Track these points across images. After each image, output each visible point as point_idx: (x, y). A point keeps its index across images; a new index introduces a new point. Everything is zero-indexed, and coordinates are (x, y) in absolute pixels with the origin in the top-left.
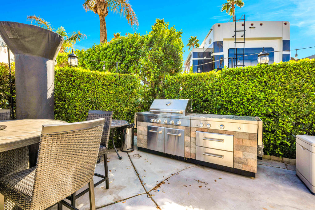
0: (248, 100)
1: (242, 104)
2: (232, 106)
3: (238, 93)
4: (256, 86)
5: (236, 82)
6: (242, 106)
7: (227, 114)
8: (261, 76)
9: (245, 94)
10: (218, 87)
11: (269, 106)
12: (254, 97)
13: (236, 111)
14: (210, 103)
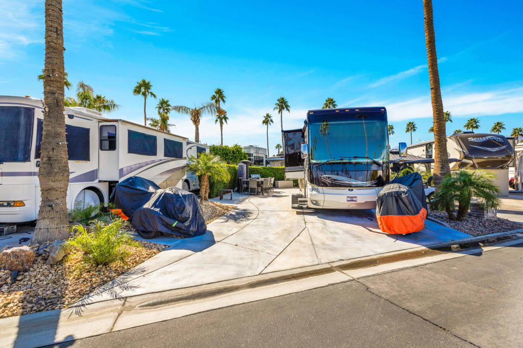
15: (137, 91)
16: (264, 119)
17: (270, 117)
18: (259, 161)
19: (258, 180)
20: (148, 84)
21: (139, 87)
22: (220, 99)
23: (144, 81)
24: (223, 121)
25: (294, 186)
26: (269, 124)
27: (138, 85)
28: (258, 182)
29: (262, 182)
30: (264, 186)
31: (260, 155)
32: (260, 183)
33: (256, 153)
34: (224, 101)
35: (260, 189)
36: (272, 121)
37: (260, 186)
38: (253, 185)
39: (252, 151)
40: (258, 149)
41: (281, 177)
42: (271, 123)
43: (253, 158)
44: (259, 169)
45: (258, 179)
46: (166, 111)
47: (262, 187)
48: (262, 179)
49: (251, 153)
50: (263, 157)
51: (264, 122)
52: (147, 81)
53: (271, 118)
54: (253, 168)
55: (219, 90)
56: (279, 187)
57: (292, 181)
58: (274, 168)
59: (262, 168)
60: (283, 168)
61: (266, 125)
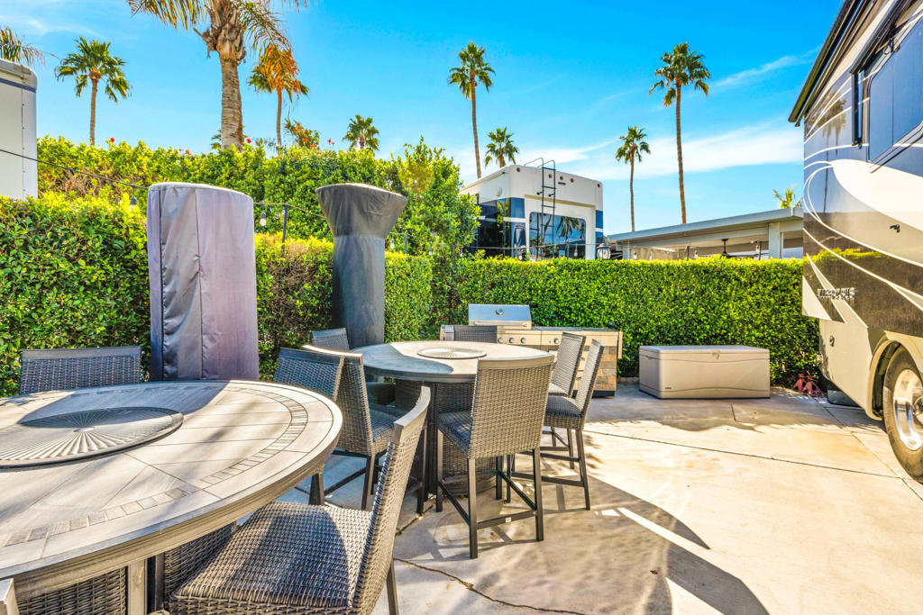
0: (589, 307)
1: (583, 311)
2: (570, 314)
3: (578, 297)
4: (599, 288)
5: (576, 281)
6: (583, 314)
7: (562, 325)
8: (604, 275)
9: (587, 298)
10: (552, 286)
11: (610, 314)
12: (597, 303)
13: (575, 321)
14: (540, 309)
16: (622, 144)
17: (639, 137)
22: (477, 78)
24: (506, 159)
25: (773, 387)
26: (636, 159)
31: (562, 211)
33: (541, 195)
34: (488, 83)
36: (645, 147)
39: (520, 191)
42: (643, 153)
43: (526, 220)
49: (519, 195)
50: (583, 222)
51: (621, 153)
53: (644, 139)
55: (472, 49)
56: (664, 395)
57: (765, 354)
58: (636, 268)
59: (552, 270)
60: (694, 267)
61: (629, 162)
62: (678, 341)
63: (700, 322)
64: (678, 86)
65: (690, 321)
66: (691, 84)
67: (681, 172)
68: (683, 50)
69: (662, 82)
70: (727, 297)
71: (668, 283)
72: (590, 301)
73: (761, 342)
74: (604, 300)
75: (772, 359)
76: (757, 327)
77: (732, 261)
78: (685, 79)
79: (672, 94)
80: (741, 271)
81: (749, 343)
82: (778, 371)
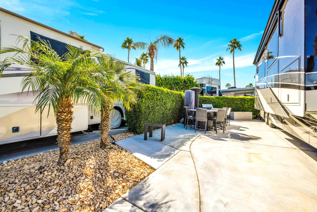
1: (220, 106)
3: (219, 103)
4: (223, 102)
5: (219, 100)
8: (224, 99)
10: (214, 101)
11: (225, 106)
15: (124, 46)
16: (217, 61)
17: (222, 59)
18: (212, 91)
19: (208, 111)
20: (131, 40)
21: (125, 43)
22: (181, 46)
23: (128, 39)
24: (185, 65)
25: (253, 119)
26: (221, 65)
27: (124, 42)
28: (209, 113)
29: (215, 114)
30: (218, 119)
31: (213, 86)
32: (213, 115)
33: (209, 83)
34: (183, 47)
35: (211, 123)
36: (224, 62)
37: (212, 120)
38: (202, 117)
39: (204, 82)
40: (211, 80)
41: (237, 108)
42: (223, 64)
43: (206, 88)
44: (212, 99)
45: (210, 108)
46: (145, 61)
47: (215, 120)
48: (216, 110)
49: (204, 83)
50: (216, 88)
51: (217, 64)
52: (130, 39)
54: (205, 98)
55: (180, 39)
56: (235, 119)
57: (251, 113)
58: (229, 98)
59: (214, 98)
60: (240, 98)
61: (219, 66)
62: (237, 111)
63: (241, 108)
64: (234, 49)
65: (239, 108)
66: (237, 49)
67: (234, 68)
68: (235, 40)
69: (229, 48)
70: (245, 104)
71: (235, 101)
72: (221, 104)
73: (251, 111)
74: (224, 104)
75: (253, 114)
76: (250, 109)
77: (247, 97)
78: (236, 48)
79: (232, 50)
80: (248, 99)
81: (249, 111)
82: (254, 117)
